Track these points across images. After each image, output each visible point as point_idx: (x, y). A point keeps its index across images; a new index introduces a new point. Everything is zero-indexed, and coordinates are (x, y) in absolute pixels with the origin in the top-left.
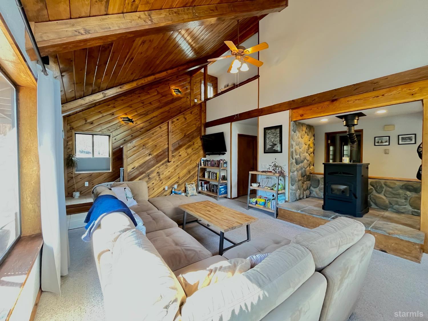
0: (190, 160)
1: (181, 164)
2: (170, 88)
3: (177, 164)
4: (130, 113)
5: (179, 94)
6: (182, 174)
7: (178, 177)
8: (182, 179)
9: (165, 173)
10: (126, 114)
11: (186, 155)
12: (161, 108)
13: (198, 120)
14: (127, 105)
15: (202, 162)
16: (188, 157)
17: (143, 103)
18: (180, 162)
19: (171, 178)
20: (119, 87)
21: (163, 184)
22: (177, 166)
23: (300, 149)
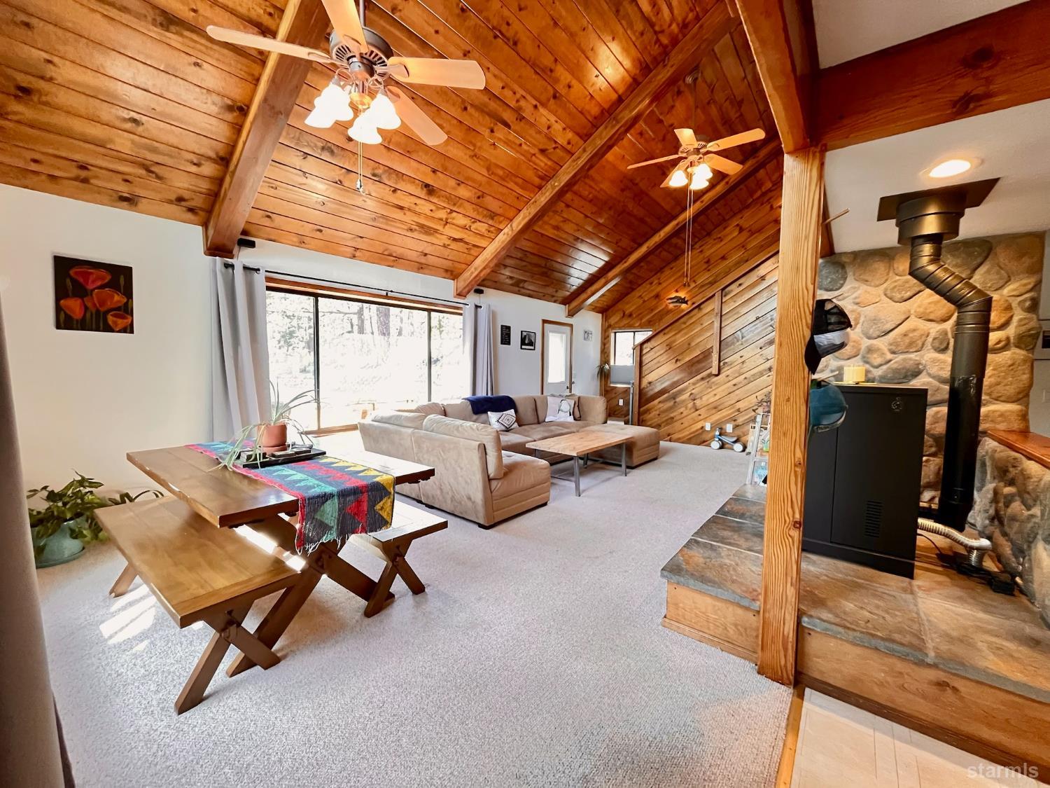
3: (735, 381)
4: (685, 286)
6: (747, 403)
7: (736, 407)
8: (746, 415)
9: (705, 398)
10: (677, 291)
11: (761, 361)
14: (679, 274)
16: (767, 365)
19: (720, 408)
21: (701, 417)
22: (734, 385)
23: (869, 338)
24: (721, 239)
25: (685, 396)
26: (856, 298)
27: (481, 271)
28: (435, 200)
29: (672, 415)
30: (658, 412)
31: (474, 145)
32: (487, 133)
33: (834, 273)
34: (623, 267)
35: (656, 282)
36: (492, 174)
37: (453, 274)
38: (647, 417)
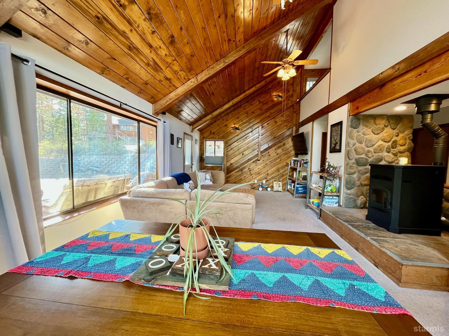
0: (279, 160)
1: (270, 163)
2: (271, 95)
3: (266, 162)
4: (238, 122)
5: (280, 99)
6: (270, 171)
7: (267, 173)
8: (270, 176)
9: (254, 170)
10: (234, 124)
11: (276, 155)
12: (262, 115)
13: (290, 121)
14: (236, 117)
15: (292, 161)
16: (278, 156)
17: (247, 113)
18: (269, 161)
19: (261, 173)
20: (220, 108)
21: (253, 178)
22: (266, 164)
23: (368, 147)
24: (252, 105)
25: (246, 169)
26: (364, 132)
27: (174, 101)
28: (171, 49)
29: (241, 178)
30: (235, 177)
31: (208, 21)
32: (216, 16)
33: (357, 122)
34: (220, 110)
35: (225, 119)
36: (205, 44)
37: (153, 100)
38: (230, 179)
